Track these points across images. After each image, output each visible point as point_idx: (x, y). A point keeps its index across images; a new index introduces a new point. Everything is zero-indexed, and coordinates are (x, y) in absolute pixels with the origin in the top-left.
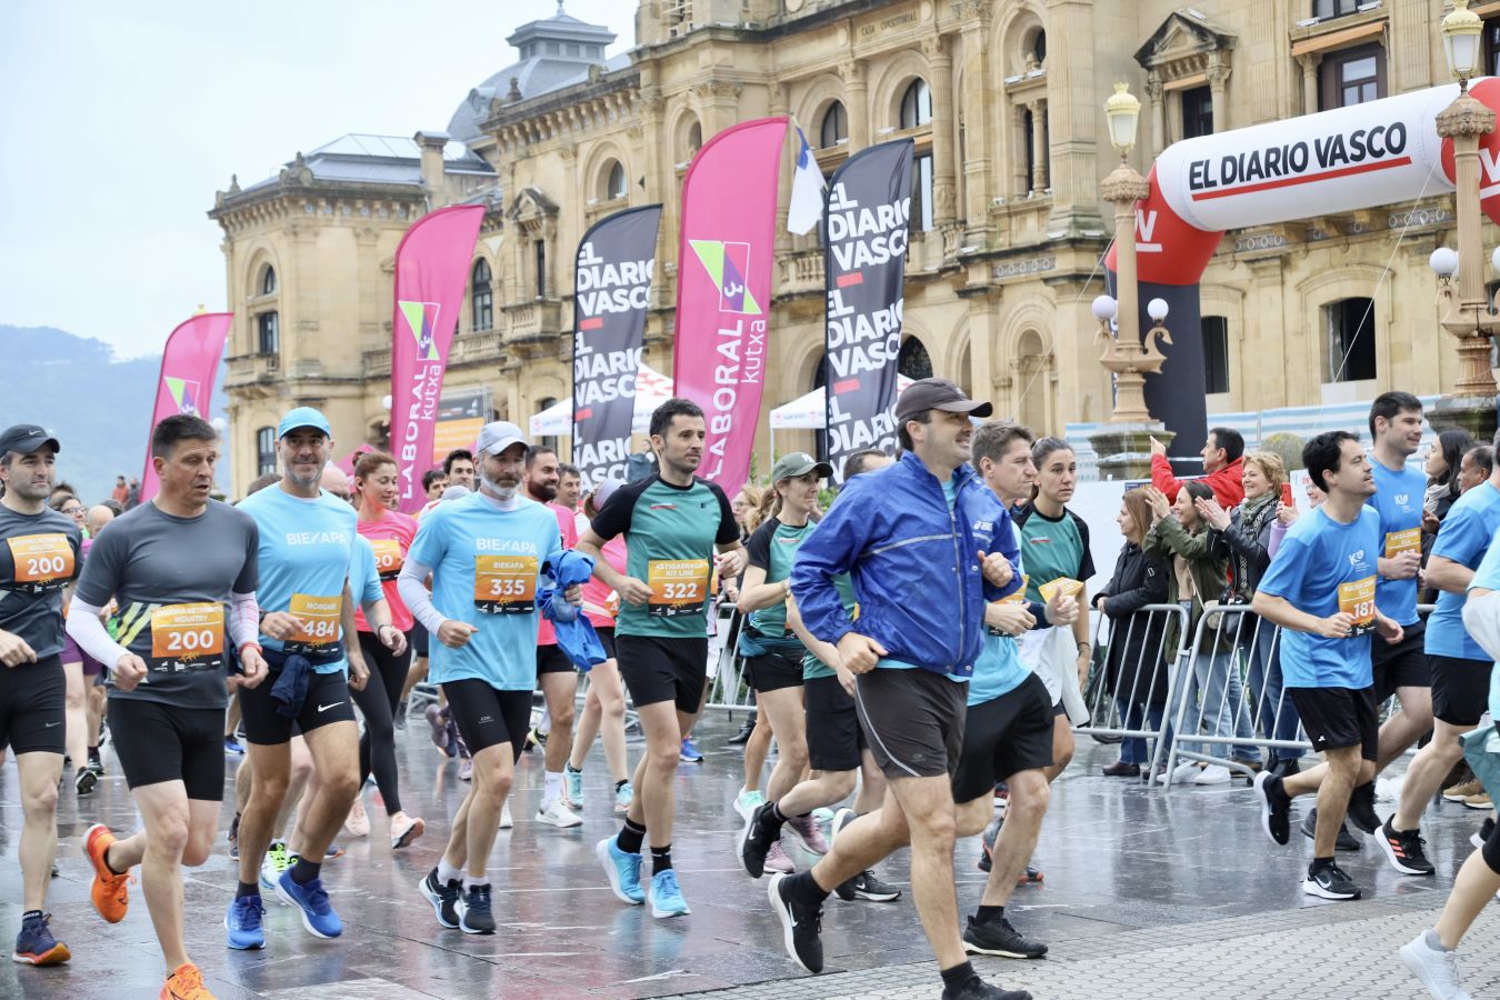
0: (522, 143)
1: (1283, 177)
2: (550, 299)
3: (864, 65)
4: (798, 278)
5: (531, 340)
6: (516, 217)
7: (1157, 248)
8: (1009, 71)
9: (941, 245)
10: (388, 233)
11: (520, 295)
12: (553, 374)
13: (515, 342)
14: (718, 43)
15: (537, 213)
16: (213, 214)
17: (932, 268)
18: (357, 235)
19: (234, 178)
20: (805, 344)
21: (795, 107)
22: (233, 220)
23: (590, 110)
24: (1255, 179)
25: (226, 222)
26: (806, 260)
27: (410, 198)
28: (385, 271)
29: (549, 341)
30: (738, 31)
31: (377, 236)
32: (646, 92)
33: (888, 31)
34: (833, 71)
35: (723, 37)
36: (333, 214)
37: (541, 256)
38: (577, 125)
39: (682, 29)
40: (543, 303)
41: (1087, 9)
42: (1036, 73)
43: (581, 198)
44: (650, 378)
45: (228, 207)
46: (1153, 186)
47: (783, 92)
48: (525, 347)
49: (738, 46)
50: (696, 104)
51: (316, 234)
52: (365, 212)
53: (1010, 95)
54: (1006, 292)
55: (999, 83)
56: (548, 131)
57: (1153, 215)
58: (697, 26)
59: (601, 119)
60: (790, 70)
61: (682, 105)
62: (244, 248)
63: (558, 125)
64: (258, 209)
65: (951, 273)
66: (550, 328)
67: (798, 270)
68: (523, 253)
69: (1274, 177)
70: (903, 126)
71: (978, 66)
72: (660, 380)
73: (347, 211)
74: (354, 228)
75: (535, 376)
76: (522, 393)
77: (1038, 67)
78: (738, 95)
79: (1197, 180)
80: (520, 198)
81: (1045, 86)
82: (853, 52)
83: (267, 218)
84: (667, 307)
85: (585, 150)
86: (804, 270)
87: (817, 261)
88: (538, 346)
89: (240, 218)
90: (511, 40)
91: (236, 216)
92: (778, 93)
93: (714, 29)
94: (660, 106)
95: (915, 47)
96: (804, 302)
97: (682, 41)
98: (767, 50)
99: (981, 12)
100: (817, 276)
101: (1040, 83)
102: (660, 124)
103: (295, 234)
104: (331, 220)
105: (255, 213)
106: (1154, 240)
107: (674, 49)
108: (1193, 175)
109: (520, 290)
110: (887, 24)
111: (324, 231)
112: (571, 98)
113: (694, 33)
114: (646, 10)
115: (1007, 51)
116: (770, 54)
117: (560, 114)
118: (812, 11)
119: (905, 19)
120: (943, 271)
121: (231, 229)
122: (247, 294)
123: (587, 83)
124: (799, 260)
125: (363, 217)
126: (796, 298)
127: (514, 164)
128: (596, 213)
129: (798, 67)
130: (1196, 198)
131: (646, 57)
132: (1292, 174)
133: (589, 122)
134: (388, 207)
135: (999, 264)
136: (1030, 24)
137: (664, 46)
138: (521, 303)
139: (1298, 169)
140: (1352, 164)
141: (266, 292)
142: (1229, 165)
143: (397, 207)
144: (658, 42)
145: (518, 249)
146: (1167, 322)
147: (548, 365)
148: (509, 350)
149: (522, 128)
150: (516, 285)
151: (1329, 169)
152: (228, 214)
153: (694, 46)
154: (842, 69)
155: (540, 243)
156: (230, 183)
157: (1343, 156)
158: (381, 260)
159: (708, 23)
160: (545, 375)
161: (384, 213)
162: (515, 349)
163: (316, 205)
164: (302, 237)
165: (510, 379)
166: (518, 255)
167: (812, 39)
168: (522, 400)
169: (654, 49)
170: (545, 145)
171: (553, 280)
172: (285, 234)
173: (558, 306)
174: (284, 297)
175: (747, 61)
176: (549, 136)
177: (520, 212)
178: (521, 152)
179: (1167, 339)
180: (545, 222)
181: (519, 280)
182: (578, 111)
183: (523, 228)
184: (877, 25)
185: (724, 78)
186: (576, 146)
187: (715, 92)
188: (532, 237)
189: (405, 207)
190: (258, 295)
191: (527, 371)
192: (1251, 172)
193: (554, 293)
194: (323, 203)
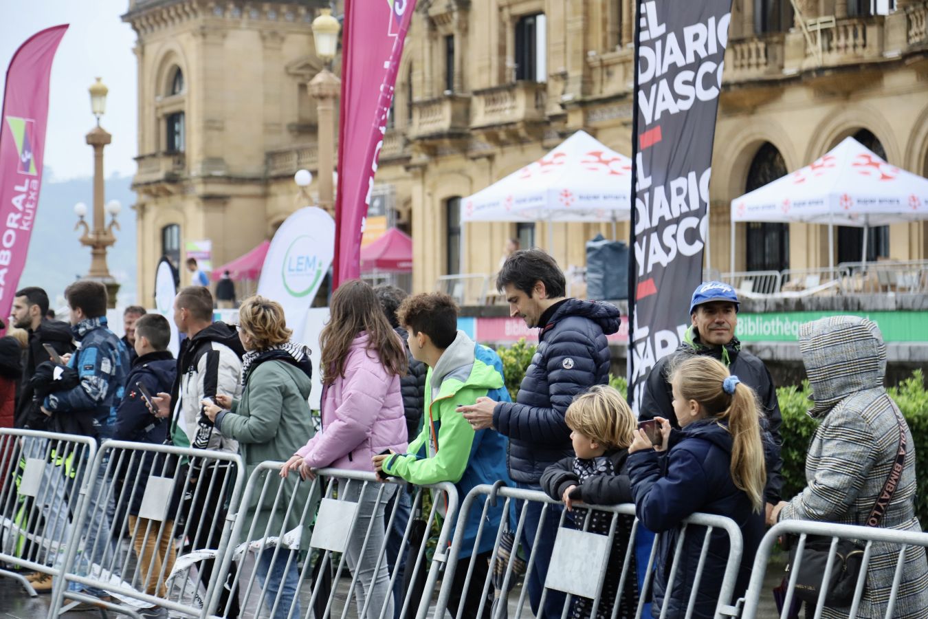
2: (459, 94)
4: (735, 67)
5: (439, 136)
6: (426, 12)
9: (904, 29)
10: (293, 37)
11: (427, 91)
12: (461, 172)
13: (422, 138)
15: (449, 7)
16: (126, 18)
17: (893, 53)
18: (263, 38)
20: (739, 138)
22: (144, 23)
25: (138, 25)
26: (745, 47)
28: (289, 74)
29: (459, 137)
31: (283, 39)
36: (241, 16)
37: (450, 52)
40: (452, 98)
44: (604, 157)
45: (140, 10)
48: (432, 145)
51: (224, 36)
52: (272, 16)
62: (154, 50)
64: (169, 12)
65: (918, 58)
66: (460, 124)
67: (735, 57)
68: (431, 48)
72: (615, 159)
73: (254, 14)
74: (261, 31)
75: (442, 174)
76: (428, 190)
83: (177, 20)
84: (588, 98)
86: (743, 57)
87: (758, 50)
88: (447, 142)
89: (151, 21)
91: (147, 19)
96: (742, 93)
100: (758, 65)
103: (204, 35)
104: (238, 23)
105: (165, 16)
109: (427, 85)
111: (232, 33)
120: (905, 56)
121: (142, 32)
122: (157, 94)
124: (738, 48)
125: (270, 20)
126: (732, 88)
128: (509, 6)
138: (427, 98)
141: (174, 93)
145: (427, 44)
147: (456, 161)
148: (416, 145)
150: (423, 81)
152: (139, 18)
155: (449, 38)
158: (286, 62)
160: (453, 172)
161: (290, 17)
162: (422, 145)
163: (224, 8)
164: (210, 38)
165: (415, 176)
166: (427, 51)
168: (428, 199)
171: (462, 75)
172: (194, 35)
173: (468, 102)
174: (191, 97)
177: (430, 6)
180: (456, 16)
181: (427, 76)
183: (433, 23)
188: (442, 31)
190: (167, 95)
191: (433, 169)
193: (462, 88)
194: (231, 6)
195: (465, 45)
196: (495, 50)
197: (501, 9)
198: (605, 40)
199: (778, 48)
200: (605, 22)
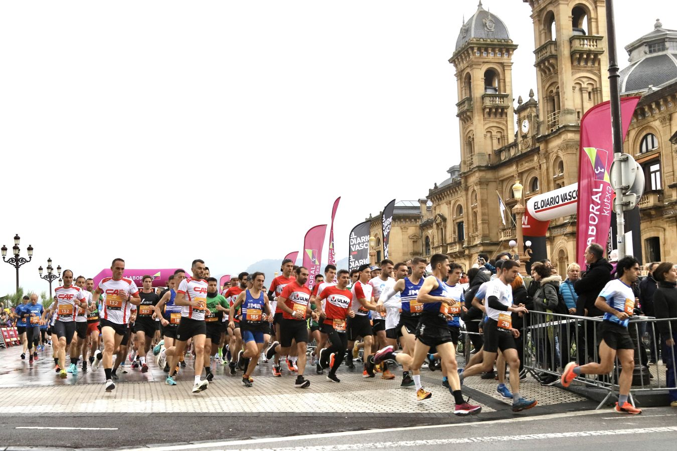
0: (437, 201)
1: (554, 205)
3: (521, 175)
4: (504, 236)
6: (435, 222)
7: (529, 226)
8: (554, 174)
10: (410, 228)
11: (437, 244)
14: (480, 170)
18: (402, 229)
19: (370, 214)
21: (504, 188)
23: (453, 191)
24: (548, 206)
27: (417, 218)
28: (410, 238)
30: (487, 167)
31: (407, 229)
32: (463, 185)
33: (527, 164)
34: (513, 176)
35: (483, 169)
36: (395, 223)
37: (442, 233)
38: (450, 196)
39: (472, 167)
40: (442, 246)
41: (575, 155)
42: (562, 174)
43: (452, 216)
46: (526, 209)
47: (501, 183)
49: (487, 171)
50: (476, 188)
52: (404, 222)
53: (555, 181)
54: (555, 239)
55: (552, 177)
56: (443, 198)
57: (527, 217)
58: (474, 166)
59: (456, 193)
60: (501, 177)
61: (472, 188)
63: (446, 196)
69: (552, 206)
70: (533, 191)
71: (545, 173)
73: (399, 222)
74: (401, 227)
77: (562, 172)
78: (487, 185)
79: (536, 207)
80: (436, 216)
81: (563, 178)
82: (518, 171)
85: (453, 202)
89: (371, 225)
90: (448, 171)
92: (499, 184)
93: (479, 167)
94: (467, 189)
95: (534, 168)
97: (472, 170)
98: (495, 172)
99: (546, 158)
100: (510, 236)
101: (562, 177)
102: (467, 194)
105: (374, 224)
106: (528, 224)
107: (469, 173)
108: (535, 206)
109: (437, 242)
110: (526, 162)
112: (448, 188)
113: (474, 168)
114: (462, 163)
115: (554, 168)
116: (497, 173)
117: (446, 193)
118: (507, 159)
119: (531, 161)
123: (452, 183)
125: (403, 224)
127: (435, 207)
128: (456, 220)
129: (504, 176)
130: (536, 212)
131: (463, 176)
132: (556, 204)
133: (453, 194)
134: (410, 220)
135: (553, 230)
136: (560, 160)
137: (467, 172)
138: (437, 246)
139: (558, 203)
140: (569, 201)
141: (379, 245)
142: (542, 203)
143: (413, 220)
144: (466, 171)
145: (437, 232)
146: (531, 247)
149: (437, 197)
151: (564, 203)
153: (474, 172)
154: (515, 176)
155: (442, 229)
156: (369, 216)
157: (567, 199)
158: (409, 235)
159: (477, 165)
161: (409, 222)
166: (437, 234)
167: (507, 168)
169: (464, 173)
170: (443, 201)
171: (445, 239)
173: (446, 247)
175: (489, 175)
176: (444, 199)
177: (437, 221)
178: (437, 203)
179: (531, 252)
180: (443, 223)
181: (437, 240)
182: (450, 191)
183: (438, 225)
184: (524, 162)
185: (482, 180)
186: (450, 202)
187: (480, 184)
188: (440, 227)
189: (415, 220)
192: (547, 204)
193: (445, 242)
195: (445, 231)
196: (453, 232)
197: (454, 221)
198: (473, 230)
199: (515, 231)
200: (473, 225)
